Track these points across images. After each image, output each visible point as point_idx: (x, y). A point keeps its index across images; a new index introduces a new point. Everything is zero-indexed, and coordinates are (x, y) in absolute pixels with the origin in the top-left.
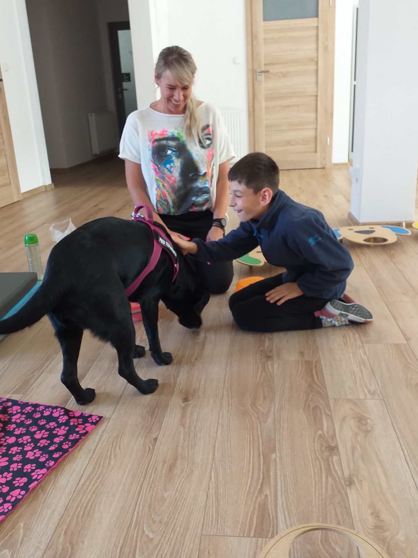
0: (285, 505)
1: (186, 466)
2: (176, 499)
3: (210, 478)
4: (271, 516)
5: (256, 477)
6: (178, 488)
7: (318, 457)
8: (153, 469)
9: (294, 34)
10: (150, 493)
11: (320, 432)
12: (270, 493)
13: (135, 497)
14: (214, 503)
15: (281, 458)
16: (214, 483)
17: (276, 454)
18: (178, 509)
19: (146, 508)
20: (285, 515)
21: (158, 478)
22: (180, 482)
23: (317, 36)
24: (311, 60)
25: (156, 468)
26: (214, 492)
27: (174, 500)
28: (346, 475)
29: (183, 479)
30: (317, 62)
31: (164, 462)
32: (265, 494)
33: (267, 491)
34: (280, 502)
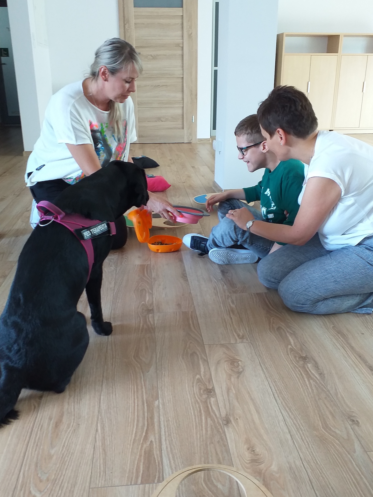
0: (169, 449)
1: (72, 421)
2: (63, 455)
3: (97, 430)
4: (157, 461)
5: (140, 425)
6: (65, 443)
7: (197, 401)
8: (39, 426)
9: (162, 21)
10: (36, 452)
11: (198, 376)
12: (155, 439)
13: (21, 458)
14: (101, 455)
15: (164, 404)
16: (100, 435)
17: (159, 402)
18: (65, 465)
19: (33, 467)
20: (169, 460)
21: (44, 435)
22: (67, 437)
23: (182, 24)
24: (178, 45)
25: (42, 426)
26: (101, 444)
27: (62, 456)
28: (223, 415)
29: (70, 434)
30: (183, 47)
31: (50, 419)
32: (150, 440)
33: (152, 438)
34: (164, 447)
